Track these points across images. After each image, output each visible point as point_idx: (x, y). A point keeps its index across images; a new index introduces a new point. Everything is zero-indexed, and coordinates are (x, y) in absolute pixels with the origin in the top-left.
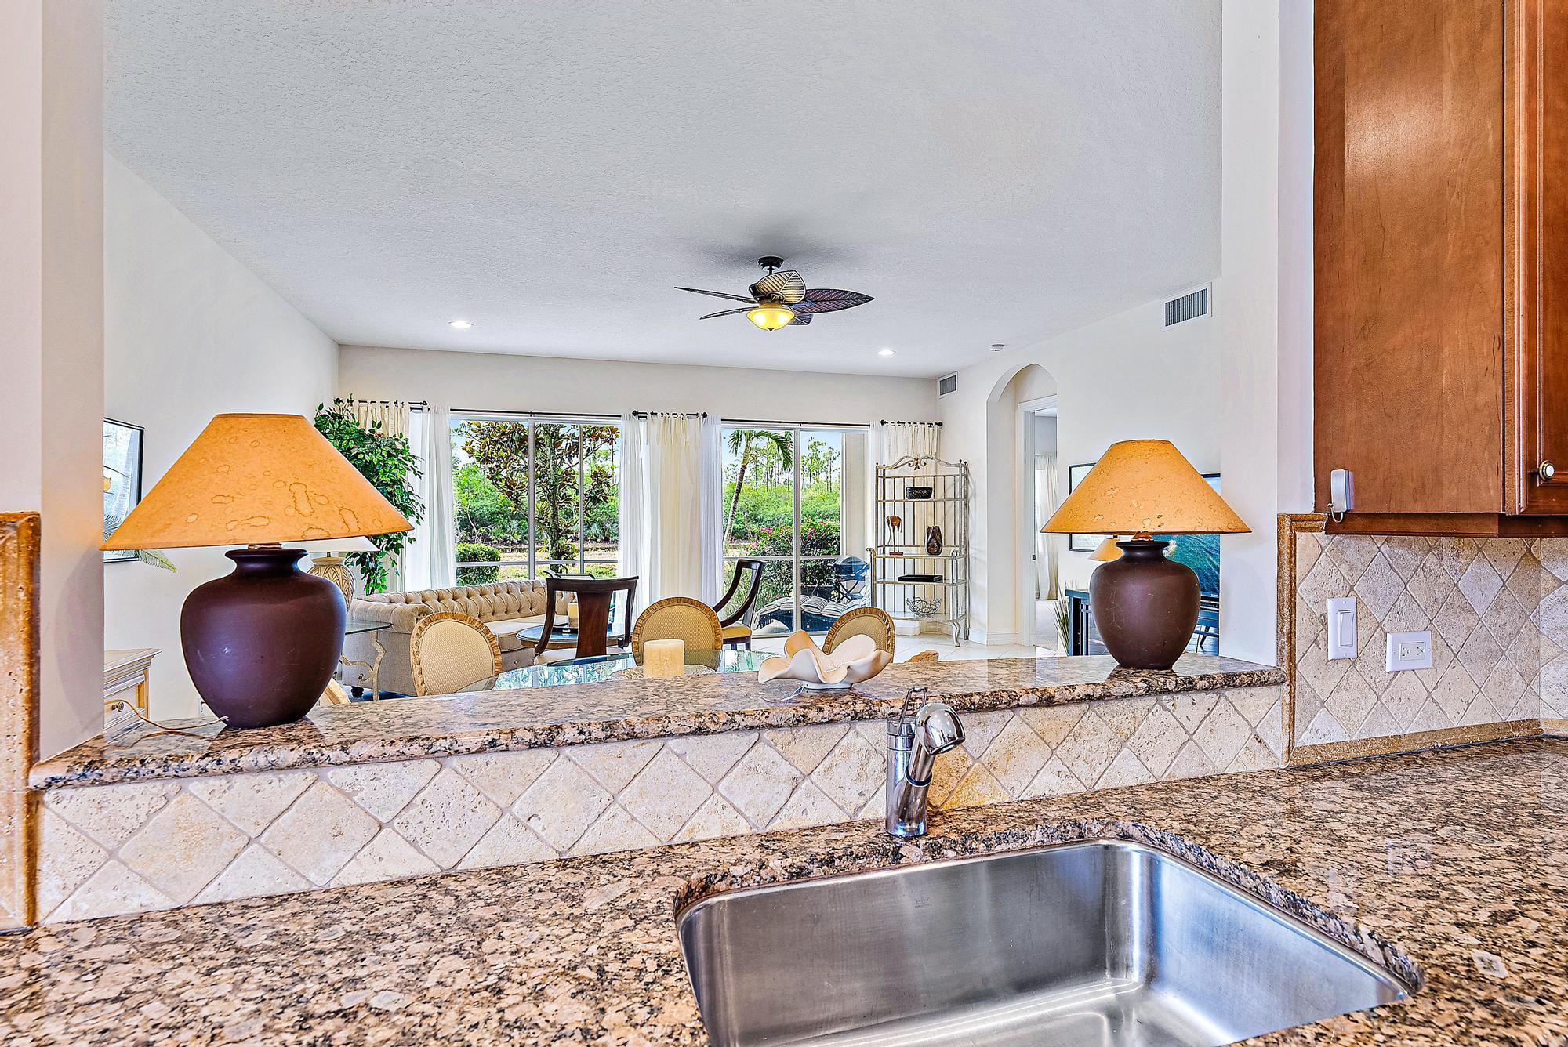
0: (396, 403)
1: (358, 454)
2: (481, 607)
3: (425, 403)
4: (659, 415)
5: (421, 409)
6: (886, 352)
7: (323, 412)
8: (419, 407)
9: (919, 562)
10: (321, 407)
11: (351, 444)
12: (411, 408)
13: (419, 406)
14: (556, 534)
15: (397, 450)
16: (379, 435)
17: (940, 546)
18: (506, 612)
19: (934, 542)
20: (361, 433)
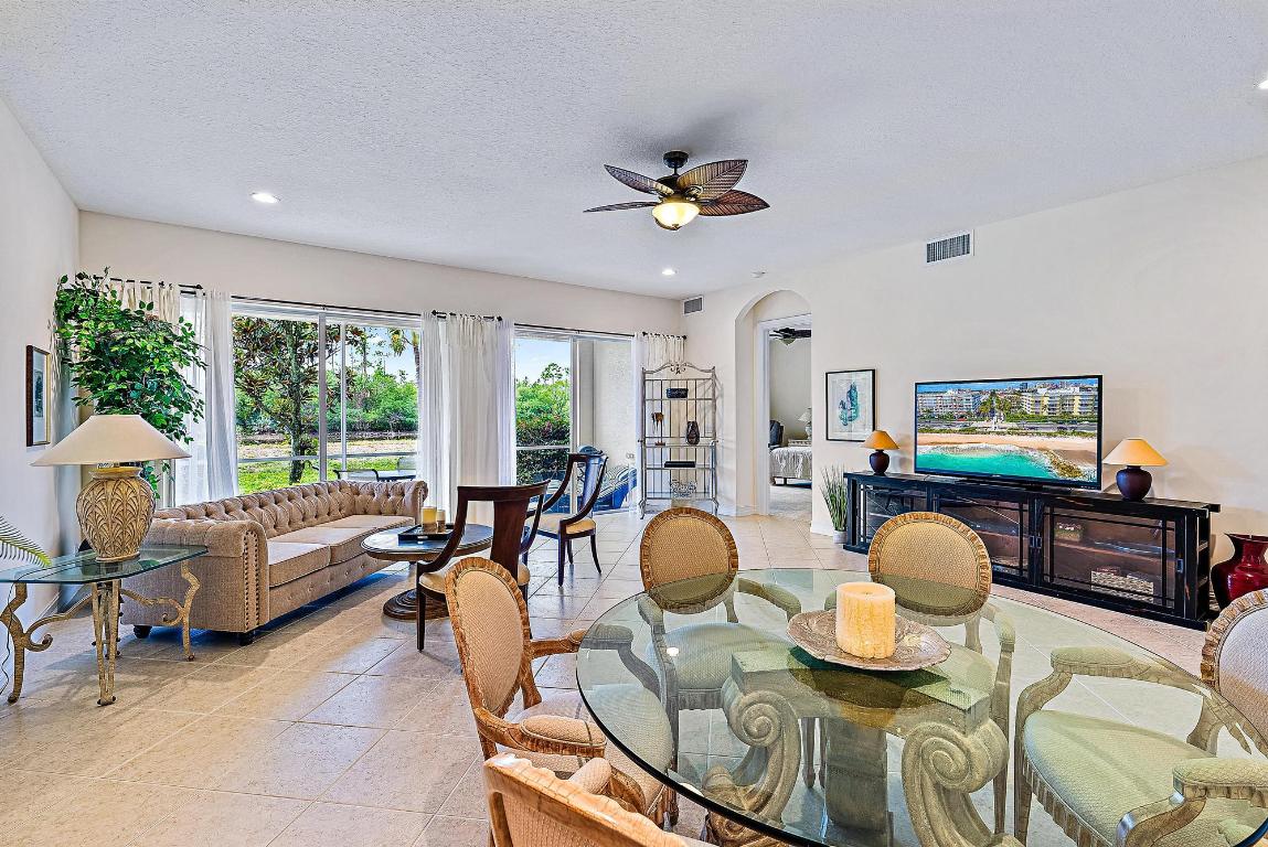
0: (162, 284)
1: (124, 339)
2: (291, 513)
3: (199, 287)
4: (459, 316)
5: (194, 293)
6: (668, 272)
7: (67, 286)
8: (193, 290)
9: (683, 451)
10: (65, 279)
11: (111, 326)
12: (182, 292)
13: (191, 290)
14: (298, 429)
15: (175, 337)
16: (152, 319)
17: (698, 437)
18: (316, 517)
19: (693, 435)
20: (125, 314)
